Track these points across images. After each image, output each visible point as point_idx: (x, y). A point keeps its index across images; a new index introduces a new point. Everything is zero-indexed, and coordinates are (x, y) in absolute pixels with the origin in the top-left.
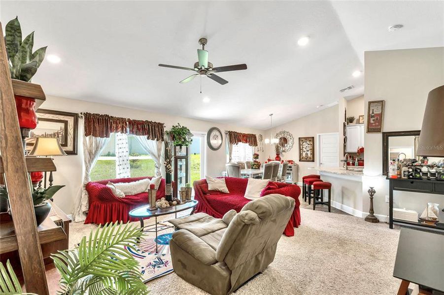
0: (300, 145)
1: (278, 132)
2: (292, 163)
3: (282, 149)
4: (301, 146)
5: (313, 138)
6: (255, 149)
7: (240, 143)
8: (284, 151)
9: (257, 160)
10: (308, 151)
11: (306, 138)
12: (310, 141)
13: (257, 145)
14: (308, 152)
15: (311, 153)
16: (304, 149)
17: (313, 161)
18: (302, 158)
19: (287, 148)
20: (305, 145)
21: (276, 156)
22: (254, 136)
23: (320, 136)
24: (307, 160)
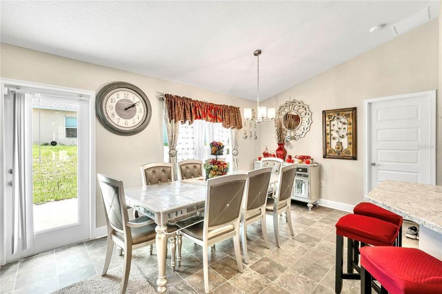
0: (325, 124)
1: (282, 103)
2: (308, 163)
3: (289, 134)
4: (328, 128)
5: (355, 109)
6: (236, 134)
7: (197, 122)
8: (293, 138)
9: (220, 158)
10: (343, 137)
11: (339, 112)
12: (347, 116)
13: (240, 127)
14: (342, 140)
15: (351, 141)
16: (334, 134)
17: (355, 158)
18: (331, 151)
19: (298, 132)
20: (336, 124)
21: (277, 147)
22: (235, 111)
23: (370, 104)
24: (340, 155)
